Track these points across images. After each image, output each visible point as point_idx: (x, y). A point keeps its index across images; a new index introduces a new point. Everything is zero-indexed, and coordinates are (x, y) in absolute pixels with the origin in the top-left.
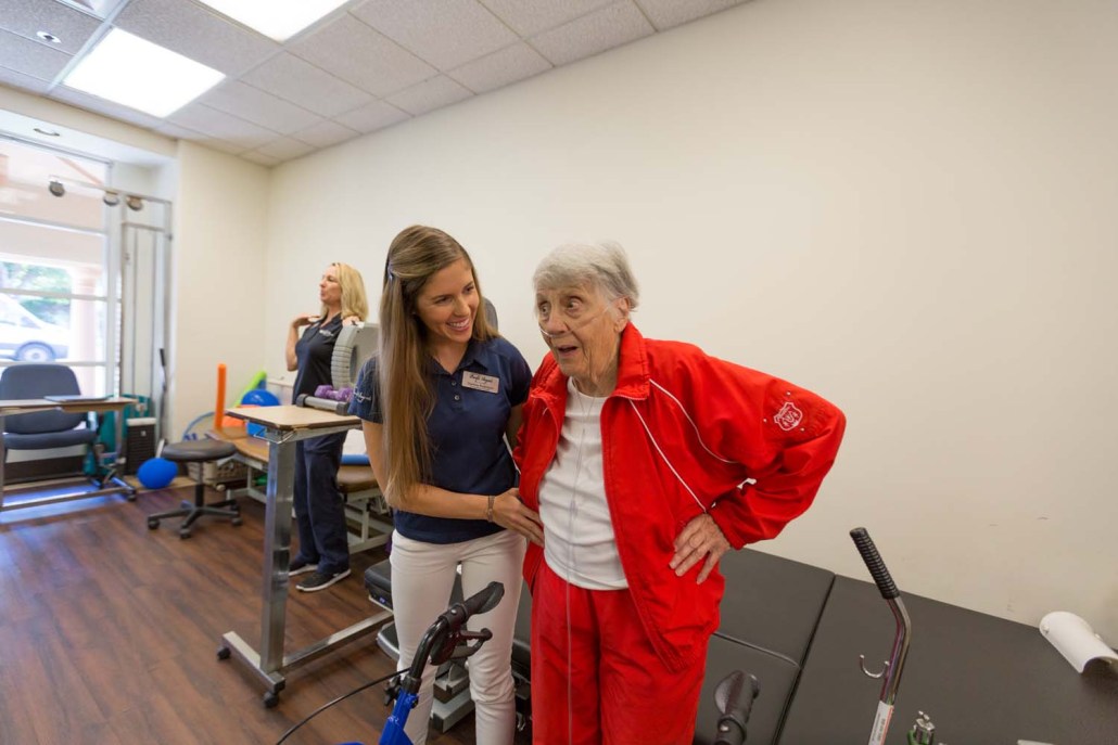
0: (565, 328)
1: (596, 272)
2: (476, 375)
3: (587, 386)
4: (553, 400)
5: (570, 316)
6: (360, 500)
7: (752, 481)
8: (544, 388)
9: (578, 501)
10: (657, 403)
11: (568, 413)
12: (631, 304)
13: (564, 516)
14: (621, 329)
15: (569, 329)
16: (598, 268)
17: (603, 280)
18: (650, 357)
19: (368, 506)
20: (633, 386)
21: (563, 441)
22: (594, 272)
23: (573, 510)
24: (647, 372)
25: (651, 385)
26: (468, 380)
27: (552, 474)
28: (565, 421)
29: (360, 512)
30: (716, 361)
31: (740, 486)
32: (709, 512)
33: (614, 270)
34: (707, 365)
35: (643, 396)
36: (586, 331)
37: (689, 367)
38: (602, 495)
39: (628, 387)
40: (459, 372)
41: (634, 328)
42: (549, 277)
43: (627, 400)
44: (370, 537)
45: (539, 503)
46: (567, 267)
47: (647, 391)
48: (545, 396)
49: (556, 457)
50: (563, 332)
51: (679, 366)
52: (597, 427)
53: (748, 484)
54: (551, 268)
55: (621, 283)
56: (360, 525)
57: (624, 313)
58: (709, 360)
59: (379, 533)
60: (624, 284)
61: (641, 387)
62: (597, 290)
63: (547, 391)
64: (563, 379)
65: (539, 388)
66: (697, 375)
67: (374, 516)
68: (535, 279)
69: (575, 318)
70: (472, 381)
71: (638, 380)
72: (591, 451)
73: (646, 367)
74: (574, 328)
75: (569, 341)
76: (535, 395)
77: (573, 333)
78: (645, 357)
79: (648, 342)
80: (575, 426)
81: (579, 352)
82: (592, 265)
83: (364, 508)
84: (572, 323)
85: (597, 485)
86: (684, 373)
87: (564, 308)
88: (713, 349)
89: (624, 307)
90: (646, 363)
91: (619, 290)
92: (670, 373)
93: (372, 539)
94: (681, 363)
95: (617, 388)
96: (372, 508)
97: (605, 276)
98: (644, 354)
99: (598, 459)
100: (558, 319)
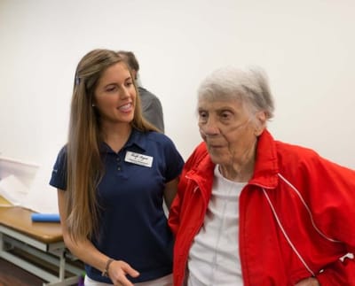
0: (218, 132)
1: (245, 92)
2: (136, 154)
3: (230, 173)
4: (203, 182)
5: (223, 123)
6: (58, 249)
7: (350, 256)
8: (196, 171)
9: (219, 258)
10: (283, 192)
11: (214, 192)
12: (268, 115)
13: (208, 269)
14: (259, 134)
15: (221, 132)
16: (247, 89)
17: (250, 98)
18: (279, 156)
19: (65, 254)
20: (266, 178)
21: (209, 213)
22: (243, 91)
23: (214, 265)
24: (277, 167)
25: (280, 179)
26: (130, 157)
27: (199, 238)
28: (211, 197)
29: (58, 258)
30: (328, 163)
31: (342, 259)
32: (316, 276)
33: (259, 90)
34: (321, 166)
35: (273, 186)
36: (233, 135)
37: (308, 166)
38: (237, 255)
39: (262, 178)
40: (123, 152)
41: (269, 134)
42: (210, 92)
43: (260, 189)
44: (66, 277)
45: (189, 258)
46: (224, 87)
47: (276, 182)
48: (197, 178)
49: (203, 225)
50: (216, 135)
51: (300, 165)
52: (236, 204)
53: (347, 258)
54: (213, 86)
55: (262, 100)
56: (58, 268)
57: (263, 122)
58: (323, 162)
59: (73, 275)
60: (264, 102)
61: (272, 179)
62: (244, 105)
63: (199, 174)
64: (211, 166)
65: (191, 171)
66: (313, 171)
67: (68, 261)
68: (200, 93)
69: (227, 124)
70: (133, 158)
71: (270, 173)
72: (230, 224)
73: (276, 164)
74: (224, 132)
75: (220, 140)
76: (188, 176)
77: (224, 136)
78: (276, 156)
79: (279, 145)
80: (219, 202)
81: (226, 149)
82: (243, 86)
83: (61, 256)
84: (224, 128)
85: (233, 247)
86: (303, 170)
87: (219, 117)
88: (326, 154)
89: (263, 118)
90: (276, 160)
91: (260, 106)
92: (294, 171)
93: (67, 280)
94: (302, 163)
95: (253, 178)
96: (67, 255)
97: (252, 95)
98: (275, 153)
99: (235, 229)
100: (214, 125)
